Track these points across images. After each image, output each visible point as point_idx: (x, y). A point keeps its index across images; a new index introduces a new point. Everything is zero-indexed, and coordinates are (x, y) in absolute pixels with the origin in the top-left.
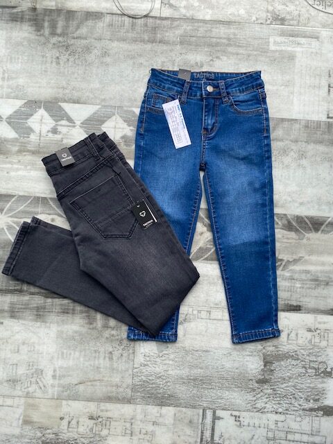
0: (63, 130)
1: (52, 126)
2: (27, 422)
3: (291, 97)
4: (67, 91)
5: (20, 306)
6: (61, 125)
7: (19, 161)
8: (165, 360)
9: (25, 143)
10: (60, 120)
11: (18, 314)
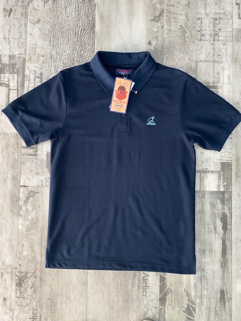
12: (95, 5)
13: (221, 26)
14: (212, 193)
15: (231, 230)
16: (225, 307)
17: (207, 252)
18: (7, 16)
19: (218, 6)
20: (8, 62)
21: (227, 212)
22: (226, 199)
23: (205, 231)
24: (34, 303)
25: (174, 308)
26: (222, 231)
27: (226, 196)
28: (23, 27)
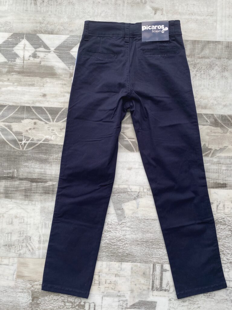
0: (41, 55)
1: (33, 52)
2: (20, 276)
3: (215, 24)
4: (43, 25)
5: (13, 189)
6: (39, 51)
7: (8, 80)
8: (123, 227)
9: (12, 66)
10: (38, 48)
11: (11, 195)
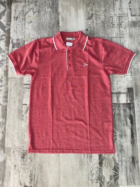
12: (59, 13)
13: (123, 20)
14: (123, 104)
15: (135, 124)
16: (135, 166)
17: (123, 136)
18: (16, 20)
19: (120, 10)
20: (16, 42)
21: (132, 114)
22: (131, 107)
23: (121, 125)
24: (31, 167)
25: (107, 168)
26: (130, 124)
27: (131, 105)
28: (23, 25)
